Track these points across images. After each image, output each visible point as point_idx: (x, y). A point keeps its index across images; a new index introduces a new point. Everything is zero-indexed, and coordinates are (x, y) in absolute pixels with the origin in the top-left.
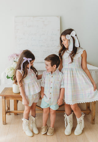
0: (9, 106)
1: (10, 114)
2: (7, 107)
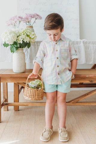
0: (6, 97)
1: (8, 110)
2: (4, 98)
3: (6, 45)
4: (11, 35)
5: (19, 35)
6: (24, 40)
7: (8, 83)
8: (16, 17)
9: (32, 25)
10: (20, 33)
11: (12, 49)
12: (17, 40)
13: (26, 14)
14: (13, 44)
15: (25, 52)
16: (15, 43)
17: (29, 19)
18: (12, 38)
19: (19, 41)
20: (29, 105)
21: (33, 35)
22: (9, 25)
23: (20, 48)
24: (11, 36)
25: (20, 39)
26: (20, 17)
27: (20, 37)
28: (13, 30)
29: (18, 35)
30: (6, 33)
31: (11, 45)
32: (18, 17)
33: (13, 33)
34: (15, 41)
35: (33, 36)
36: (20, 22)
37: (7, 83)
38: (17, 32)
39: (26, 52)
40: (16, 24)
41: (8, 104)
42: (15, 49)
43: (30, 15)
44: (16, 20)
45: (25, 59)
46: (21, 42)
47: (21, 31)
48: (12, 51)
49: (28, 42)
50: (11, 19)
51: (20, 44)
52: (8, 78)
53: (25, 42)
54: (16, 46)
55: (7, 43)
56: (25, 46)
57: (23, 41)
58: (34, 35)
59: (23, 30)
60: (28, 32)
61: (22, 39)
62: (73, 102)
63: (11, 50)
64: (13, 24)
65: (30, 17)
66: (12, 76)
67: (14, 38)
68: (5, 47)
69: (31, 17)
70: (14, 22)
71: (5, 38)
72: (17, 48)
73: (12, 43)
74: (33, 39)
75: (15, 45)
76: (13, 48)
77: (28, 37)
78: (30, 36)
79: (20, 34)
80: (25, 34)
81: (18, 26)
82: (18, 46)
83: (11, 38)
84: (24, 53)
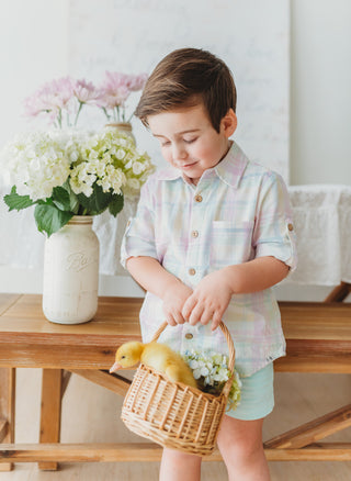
0: (7, 414)
3: (15, 201)
4: (44, 158)
5: (80, 161)
6: (99, 183)
7: (18, 370)
8: (66, 80)
9: (127, 119)
10: (83, 150)
11: (44, 220)
12: (68, 181)
13: (108, 74)
14: (50, 200)
15: (98, 229)
16: (60, 194)
17: (120, 96)
18: (48, 171)
19: (78, 185)
20: (106, 460)
21: (142, 160)
22: (35, 114)
23: (80, 213)
24: (42, 163)
25: (81, 179)
26: (82, 84)
27: (83, 169)
28: (54, 134)
29: (74, 157)
30: (21, 147)
31: (40, 202)
32: (74, 83)
33: (52, 149)
34: (61, 185)
35: (142, 167)
36: (82, 103)
37: (14, 370)
38: (70, 143)
39: (103, 228)
40: (64, 112)
41: (14, 452)
42: (56, 220)
43: (126, 77)
44: (65, 93)
45: (97, 261)
46: (88, 192)
47: (89, 143)
48: (45, 228)
49: (117, 191)
50: (46, 90)
51: (81, 196)
52: (17, 349)
53: (106, 189)
54: (62, 208)
55: (21, 192)
56: (103, 208)
57: (95, 185)
58: (146, 163)
59: (96, 136)
60: (118, 148)
61: (93, 178)
62: (288, 445)
63: (39, 220)
64: (54, 112)
65: (124, 88)
66: (40, 343)
67: (54, 172)
68: (15, 211)
69: (128, 85)
70: (57, 101)
71: (15, 170)
72: (66, 216)
73: (45, 194)
74: (138, 177)
75: (58, 200)
76: (47, 216)
77: (119, 171)
78: (128, 166)
79: (84, 156)
80: (107, 157)
81: (72, 122)
82: (74, 204)
83: (45, 173)
84: (95, 238)
